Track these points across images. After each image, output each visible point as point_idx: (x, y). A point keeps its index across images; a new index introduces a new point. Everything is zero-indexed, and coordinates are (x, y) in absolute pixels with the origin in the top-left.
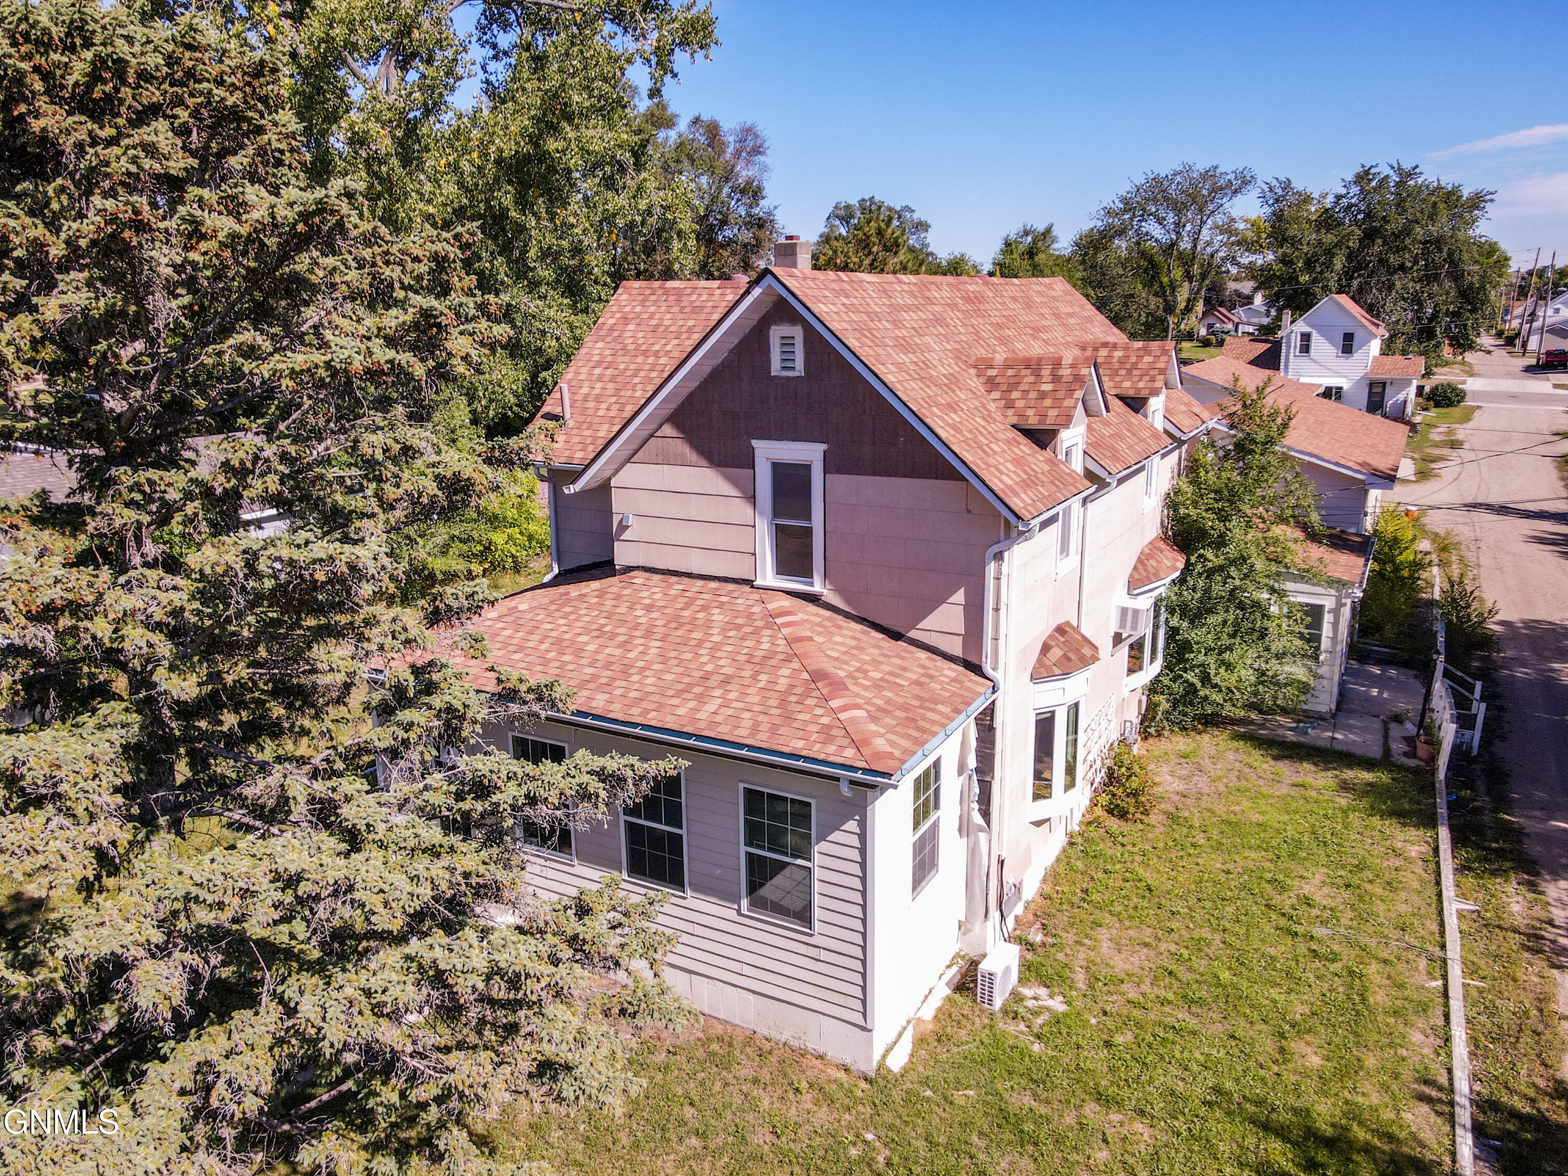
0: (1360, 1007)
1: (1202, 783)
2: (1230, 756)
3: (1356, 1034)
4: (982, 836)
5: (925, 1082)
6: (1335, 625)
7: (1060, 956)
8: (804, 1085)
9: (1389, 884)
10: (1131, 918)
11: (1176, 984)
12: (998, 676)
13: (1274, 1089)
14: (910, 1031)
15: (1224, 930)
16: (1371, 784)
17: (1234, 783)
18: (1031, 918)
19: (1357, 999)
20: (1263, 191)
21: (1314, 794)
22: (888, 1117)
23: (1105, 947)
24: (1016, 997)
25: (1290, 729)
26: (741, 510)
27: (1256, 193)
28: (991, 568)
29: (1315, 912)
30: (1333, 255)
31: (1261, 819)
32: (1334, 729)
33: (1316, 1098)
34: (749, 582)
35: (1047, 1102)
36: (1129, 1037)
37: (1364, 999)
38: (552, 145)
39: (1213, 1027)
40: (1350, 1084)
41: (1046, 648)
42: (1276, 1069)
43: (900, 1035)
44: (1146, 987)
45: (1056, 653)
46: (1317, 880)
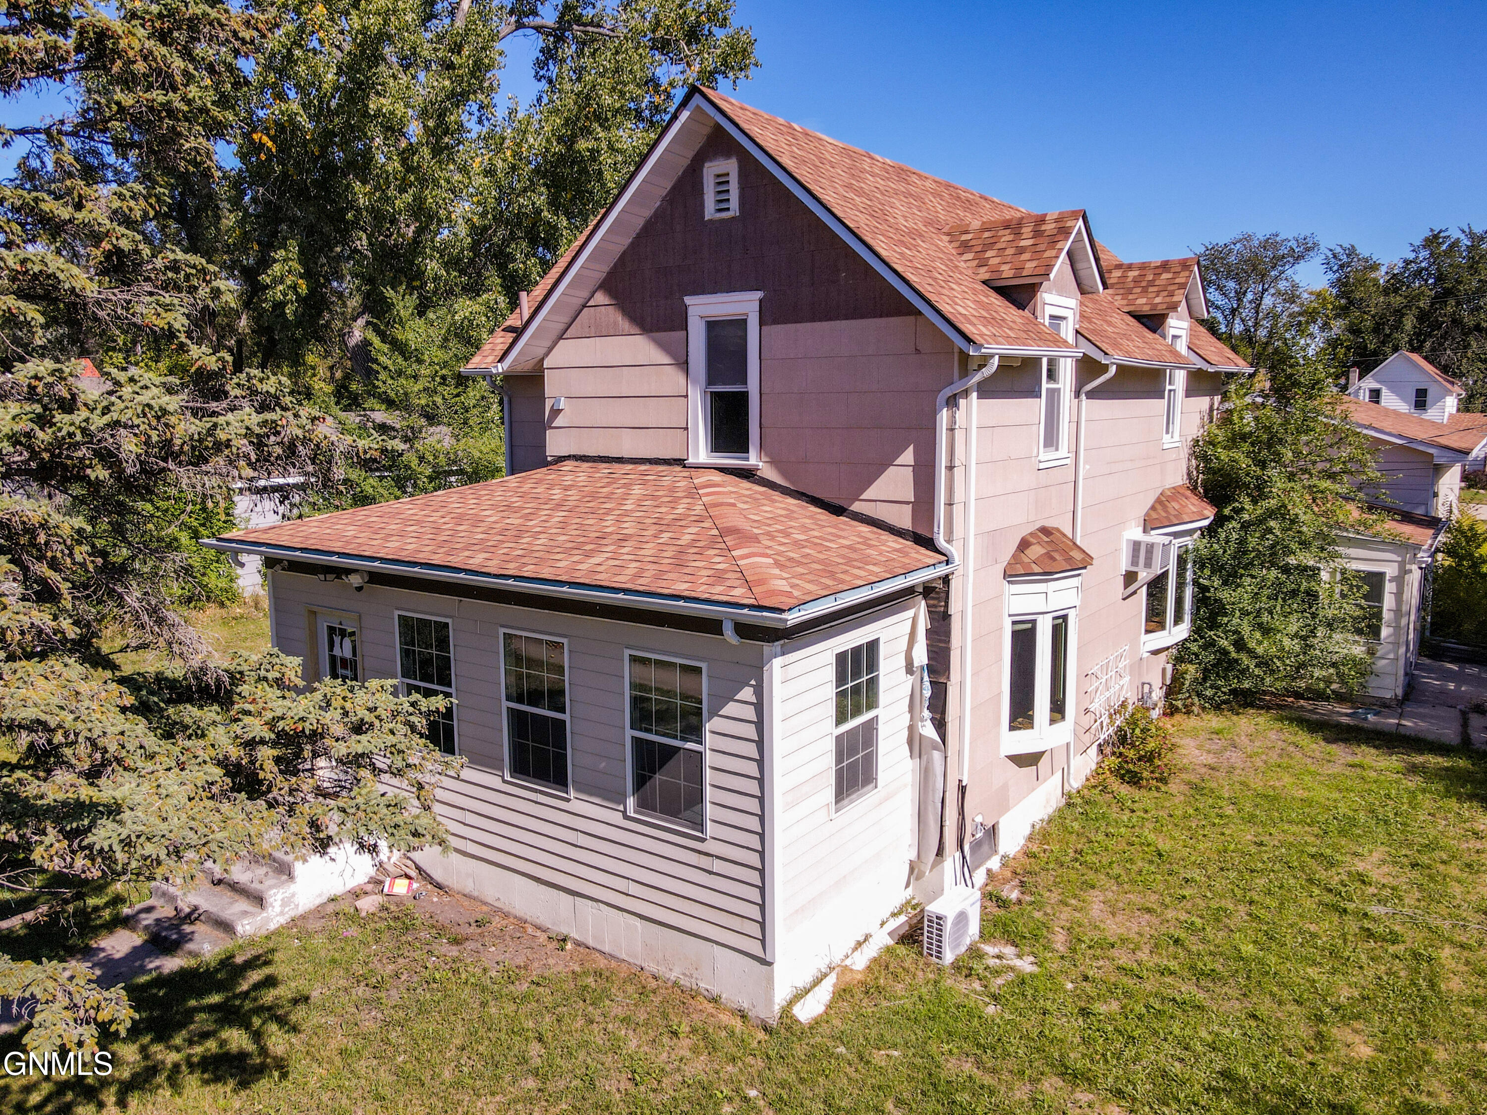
0: (1428, 993)
1: (1236, 758)
2: (1273, 735)
3: (1421, 1024)
4: (937, 756)
5: (840, 1039)
6: (1399, 595)
7: (1037, 915)
8: (685, 1028)
9: (1469, 866)
10: (1133, 882)
11: (1182, 954)
12: (953, 550)
13: (1305, 1080)
14: (831, 979)
15: (1251, 903)
16: (1447, 769)
17: (1274, 758)
18: (1008, 874)
19: (1424, 985)
20: (1327, 258)
21: (1373, 774)
22: (782, 1073)
23: (1096, 910)
24: (974, 953)
25: (1347, 715)
26: (674, 380)
27: (1320, 259)
28: (944, 415)
29: (1372, 890)
30: (1403, 315)
31: (1306, 794)
32: (1401, 716)
33: (1362, 1094)
34: (680, 462)
35: (994, 1071)
36: (1115, 1006)
37: (1432, 985)
38: (583, 145)
39: (1227, 1005)
40: (1411, 1080)
41: (1024, 545)
42: (1310, 1057)
43: (817, 982)
44: (1143, 955)
45: (1036, 551)
46: (1376, 856)
